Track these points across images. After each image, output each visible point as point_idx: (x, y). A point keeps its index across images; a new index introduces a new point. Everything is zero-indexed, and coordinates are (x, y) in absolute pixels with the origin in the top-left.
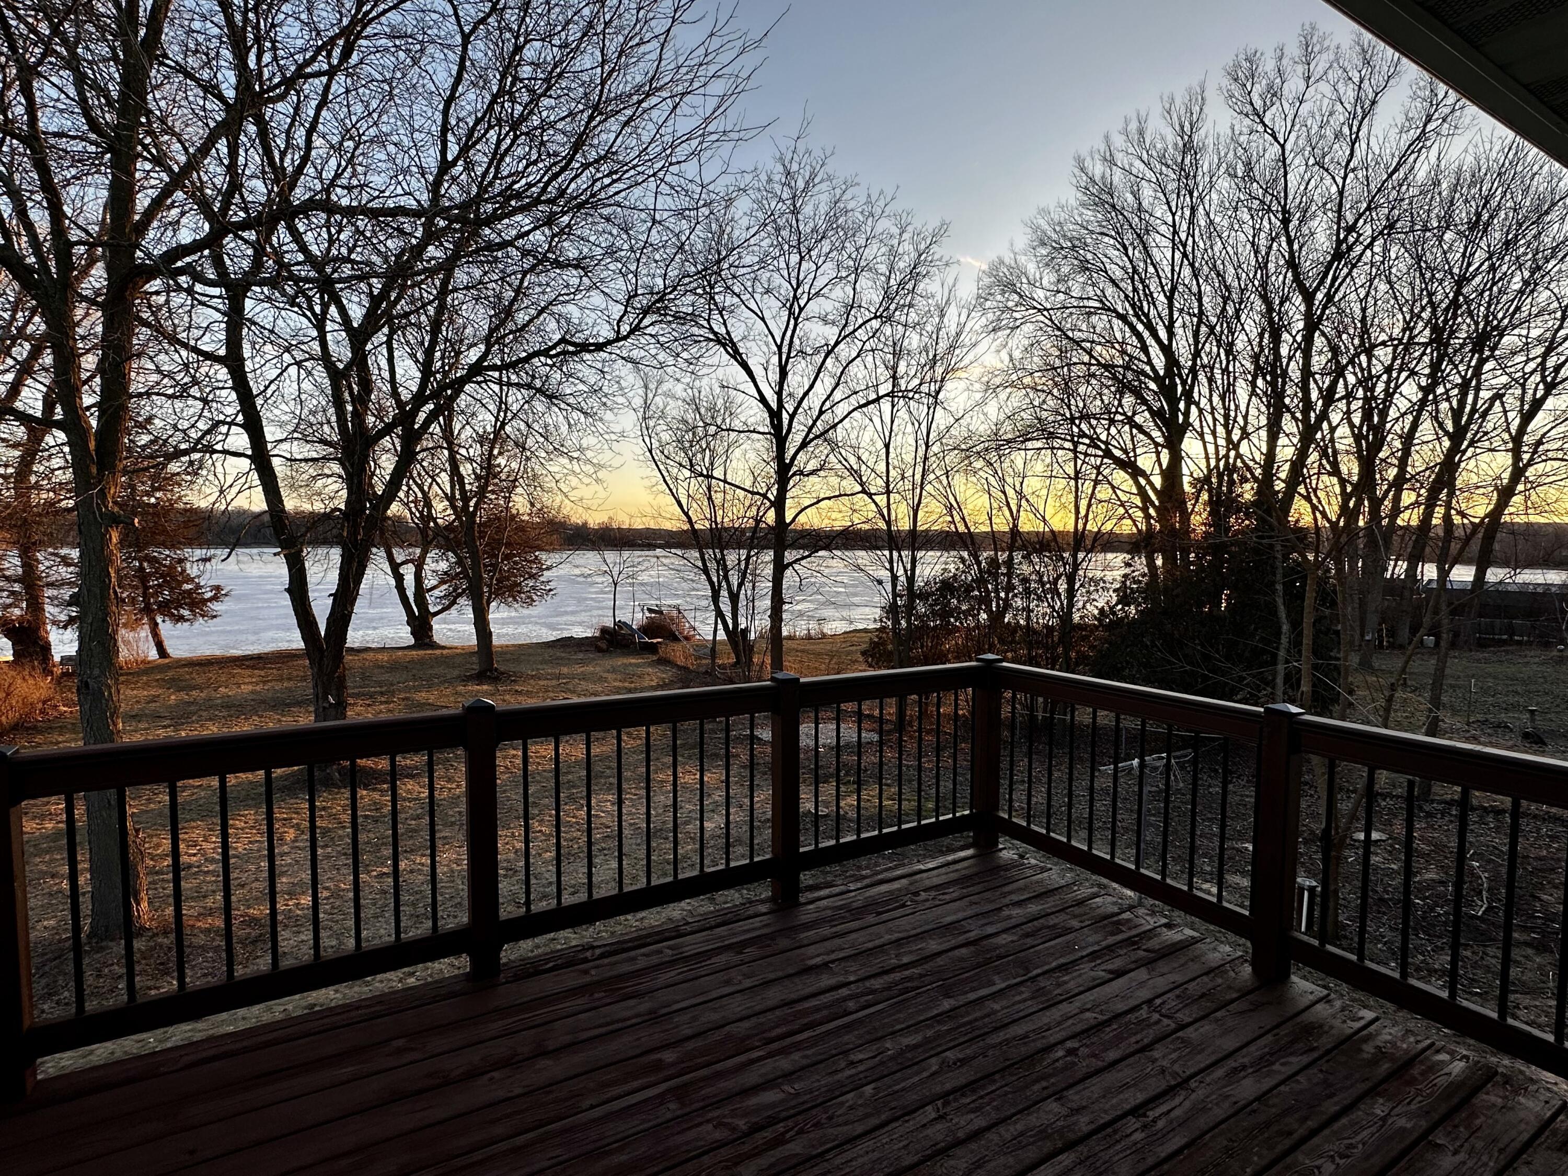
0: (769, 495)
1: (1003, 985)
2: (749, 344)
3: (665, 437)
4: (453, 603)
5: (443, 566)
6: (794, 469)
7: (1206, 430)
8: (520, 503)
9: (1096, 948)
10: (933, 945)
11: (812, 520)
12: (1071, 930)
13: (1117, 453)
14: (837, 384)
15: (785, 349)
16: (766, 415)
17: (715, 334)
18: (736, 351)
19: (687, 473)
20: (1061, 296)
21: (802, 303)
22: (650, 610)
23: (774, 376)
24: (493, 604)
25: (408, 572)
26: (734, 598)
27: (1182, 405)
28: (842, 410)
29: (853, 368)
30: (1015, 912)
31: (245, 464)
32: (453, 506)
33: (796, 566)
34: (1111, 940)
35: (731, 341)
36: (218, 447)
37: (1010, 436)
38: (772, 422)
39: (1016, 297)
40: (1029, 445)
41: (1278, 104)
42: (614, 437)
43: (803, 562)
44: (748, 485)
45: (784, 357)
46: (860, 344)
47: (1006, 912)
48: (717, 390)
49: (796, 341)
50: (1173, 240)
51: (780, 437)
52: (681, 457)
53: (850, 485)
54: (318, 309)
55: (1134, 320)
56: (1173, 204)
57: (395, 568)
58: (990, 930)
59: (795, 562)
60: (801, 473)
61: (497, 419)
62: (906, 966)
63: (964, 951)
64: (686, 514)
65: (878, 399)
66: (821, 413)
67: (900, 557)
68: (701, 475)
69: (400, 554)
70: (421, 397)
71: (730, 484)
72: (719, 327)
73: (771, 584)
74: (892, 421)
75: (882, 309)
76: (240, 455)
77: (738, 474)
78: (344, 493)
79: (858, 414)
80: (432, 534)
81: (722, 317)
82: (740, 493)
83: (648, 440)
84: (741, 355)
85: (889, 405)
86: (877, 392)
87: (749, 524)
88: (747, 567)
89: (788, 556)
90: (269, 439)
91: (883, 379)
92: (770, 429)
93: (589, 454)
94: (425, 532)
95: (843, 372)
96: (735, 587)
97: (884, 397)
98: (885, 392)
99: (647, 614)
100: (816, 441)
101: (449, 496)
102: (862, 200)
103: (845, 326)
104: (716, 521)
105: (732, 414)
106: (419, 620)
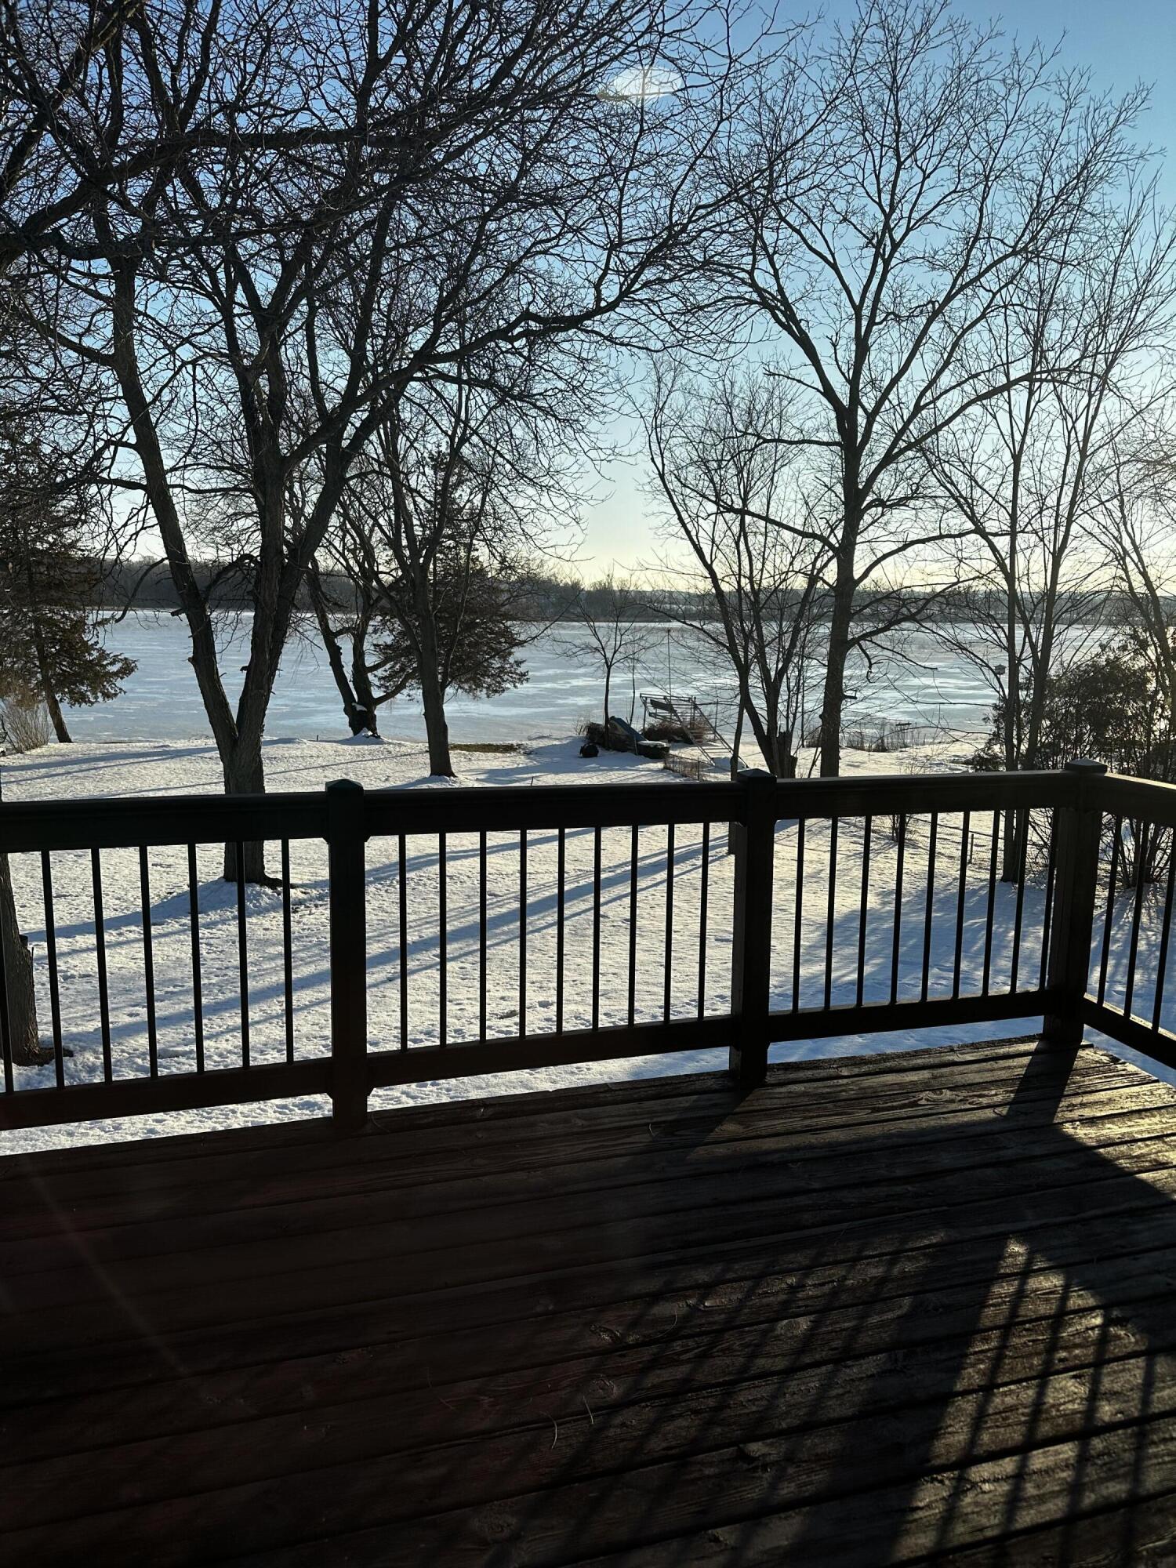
0: (831, 539)
2: (809, 307)
3: (682, 454)
4: (399, 688)
5: (387, 638)
6: (872, 498)
8: (482, 553)
11: (892, 575)
14: (947, 363)
15: (866, 312)
16: (833, 415)
17: (759, 291)
18: (790, 315)
19: (712, 508)
21: (897, 236)
22: (656, 704)
23: (847, 352)
24: (449, 690)
25: (346, 644)
26: (772, 692)
28: (950, 402)
29: (972, 338)
30: (1084, 1131)
31: (139, 496)
32: (398, 555)
33: (866, 644)
35: (785, 301)
36: (104, 475)
38: (841, 426)
42: (603, 455)
43: (878, 639)
45: (864, 323)
46: (987, 298)
48: (762, 380)
49: (886, 298)
51: (851, 447)
52: (703, 483)
57: (329, 637)
59: (864, 637)
60: (880, 502)
61: (452, 438)
64: (709, 567)
65: (1008, 386)
66: (918, 408)
67: (1027, 634)
68: (730, 509)
69: (335, 621)
70: (350, 400)
71: (774, 522)
72: (764, 280)
73: (825, 671)
74: (1028, 420)
75: (1026, 238)
76: (131, 485)
77: (788, 509)
78: (257, 536)
79: (975, 410)
80: (375, 595)
81: (773, 264)
82: (787, 535)
83: (658, 461)
84: (797, 323)
85: (1026, 394)
86: (1007, 375)
87: (800, 583)
88: (793, 645)
89: (855, 629)
90: (168, 463)
91: (1019, 352)
92: (837, 438)
93: (565, 481)
94: (366, 591)
95: (955, 345)
96: (773, 673)
97: (1017, 381)
98: (1021, 374)
99: (652, 710)
100: (910, 454)
101: (393, 544)
102: (1007, 60)
103: (964, 268)
104: (751, 578)
105: (780, 415)
106: (359, 708)
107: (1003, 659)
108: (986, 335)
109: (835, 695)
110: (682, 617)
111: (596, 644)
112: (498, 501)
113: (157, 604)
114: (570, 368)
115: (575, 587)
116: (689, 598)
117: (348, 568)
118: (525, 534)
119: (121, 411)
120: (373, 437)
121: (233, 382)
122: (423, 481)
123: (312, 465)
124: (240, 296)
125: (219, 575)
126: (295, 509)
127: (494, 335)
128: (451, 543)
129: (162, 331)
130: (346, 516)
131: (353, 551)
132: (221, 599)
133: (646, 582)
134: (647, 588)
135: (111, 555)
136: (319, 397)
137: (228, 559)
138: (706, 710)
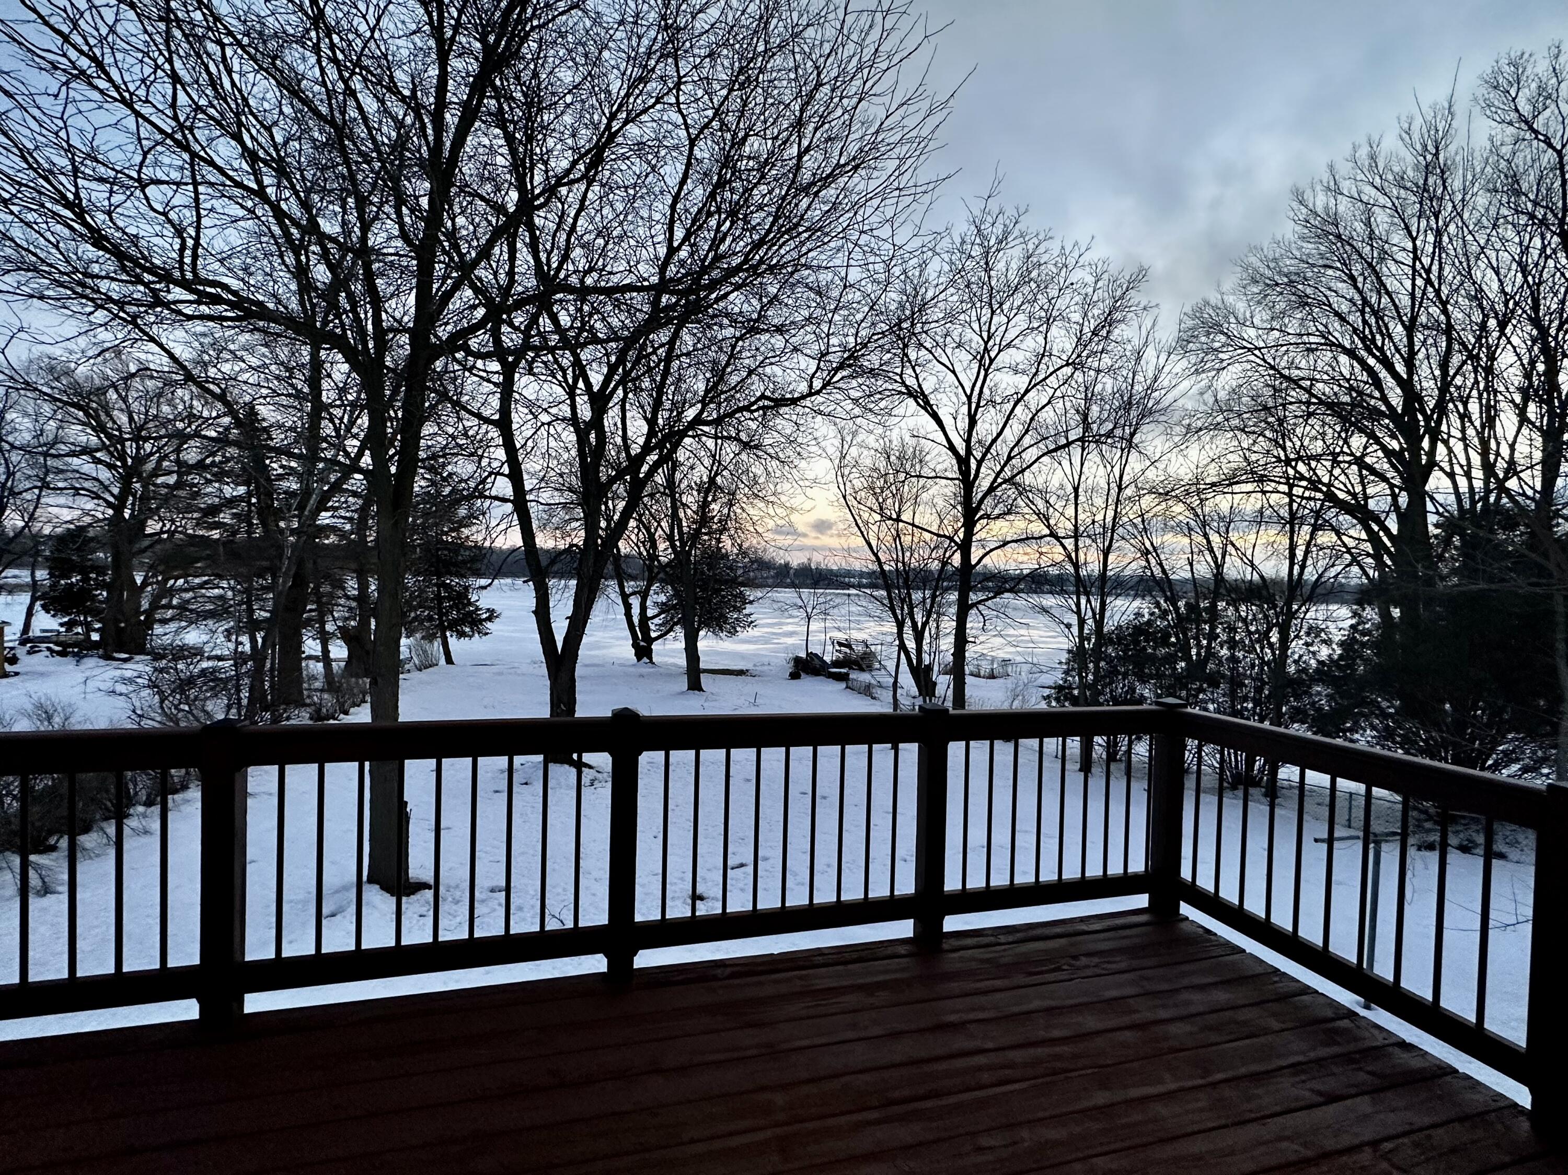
0: (956, 538)
1: (1173, 1086)
2: (939, 396)
3: (858, 484)
4: (671, 630)
5: (662, 598)
6: (981, 513)
7: (1457, 469)
8: (727, 544)
9: (1300, 1058)
10: (1091, 1022)
11: (997, 561)
12: (1267, 1031)
13: (1341, 495)
14: (1027, 431)
15: (974, 399)
16: (954, 462)
17: (907, 387)
18: (927, 402)
19: (878, 517)
20: (1276, 334)
21: (993, 354)
22: (840, 644)
23: (963, 423)
24: (702, 633)
25: (635, 602)
26: (919, 637)
27: (1426, 444)
28: (1032, 454)
29: (1042, 415)
30: (1196, 997)
31: (509, 507)
32: (673, 546)
33: (981, 607)
34: (1323, 1052)
35: (923, 393)
36: (487, 493)
37: (1215, 480)
38: (960, 468)
39: (1223, 338)
40: (1236, 488)
41: (1553, 106)
42: (807, 483)
43: (989, 603)
44: (934, 529)
45: (974, 406)
46: (1051, 392)
47: (1185, 996)
48: (907, 438)
49: (986, 391)
50: (1413, 267)
51: (967, 481)
52: (872, 501)
53: (1038, 528)
54: (570, 381)
55: (1363, 353)
56: (1414, 230)
57: (625, 597)
58: (1163, 1014)
59: (980, 602)
60: (986, 516)
61: (710, 472)
62: (1053, 1041)
63: (1128, 1034)
64: (876, 555)
65: (1068, 444)
66: (1010, 458)
67: (1089, 601)
68: (890, 518)
69: (629, 586)
70: (647, 449)
71: (918, 527)
72: (911, 382)
73: (954, 624)
74: (1082, 465)
75: (1074, 356)
76: (504, 500)
77: (926, 517)
78: (582, 533)
79: (1045, 459)
80: (656, 570)
81: (914, 371)
82: (927, 536)
83: (842, 487)
84: (931, 406)
85: (1079, 450)
86: (1067, 438)
87: (935, 566)
88: (932, 606)
89: (973, 597)
90: (528, 487)
91: (1073, 423)
92: (957, 475)
93: (783, 498)
94: (650, 568)
95: (1032, 419)
96: (920, 625)
97: (1073, 442)
98: (1075, 437)
99: (838, 648)
100: (1004, 486)
101: (670, 538)
102: (1056, 252)
103: (1036, 374)
104: (903, 563)
105: (921, 461)
106: (642, 643)
107: (1074, 620)
108: (1052, 413)
109: (961, 640)
110: (859, 586)
111: (801, 603)
112: (739, 511)
113: (514, 575)
114: (789, 429)
115: (787, 565)
116: (862, 575)
117: (640, 553)
118: (757, 532)
119: (501, 454)
120: (660, 470)
121: (573, 437)
122: (691, 499)
123: (620, 489)
124: (581, 384)
125: (556, 557)
126: (608, 516)
127: (740, 410)
128: (706, 538)
129: (530, 405)
130: (640, 521)
131: (643, 543)
132: (556, 573)
133: (834, 563)
134: (835, 568)
135: (487, 544)
136: (627, 448)
137: (563, 547)
138: (873, 648)
